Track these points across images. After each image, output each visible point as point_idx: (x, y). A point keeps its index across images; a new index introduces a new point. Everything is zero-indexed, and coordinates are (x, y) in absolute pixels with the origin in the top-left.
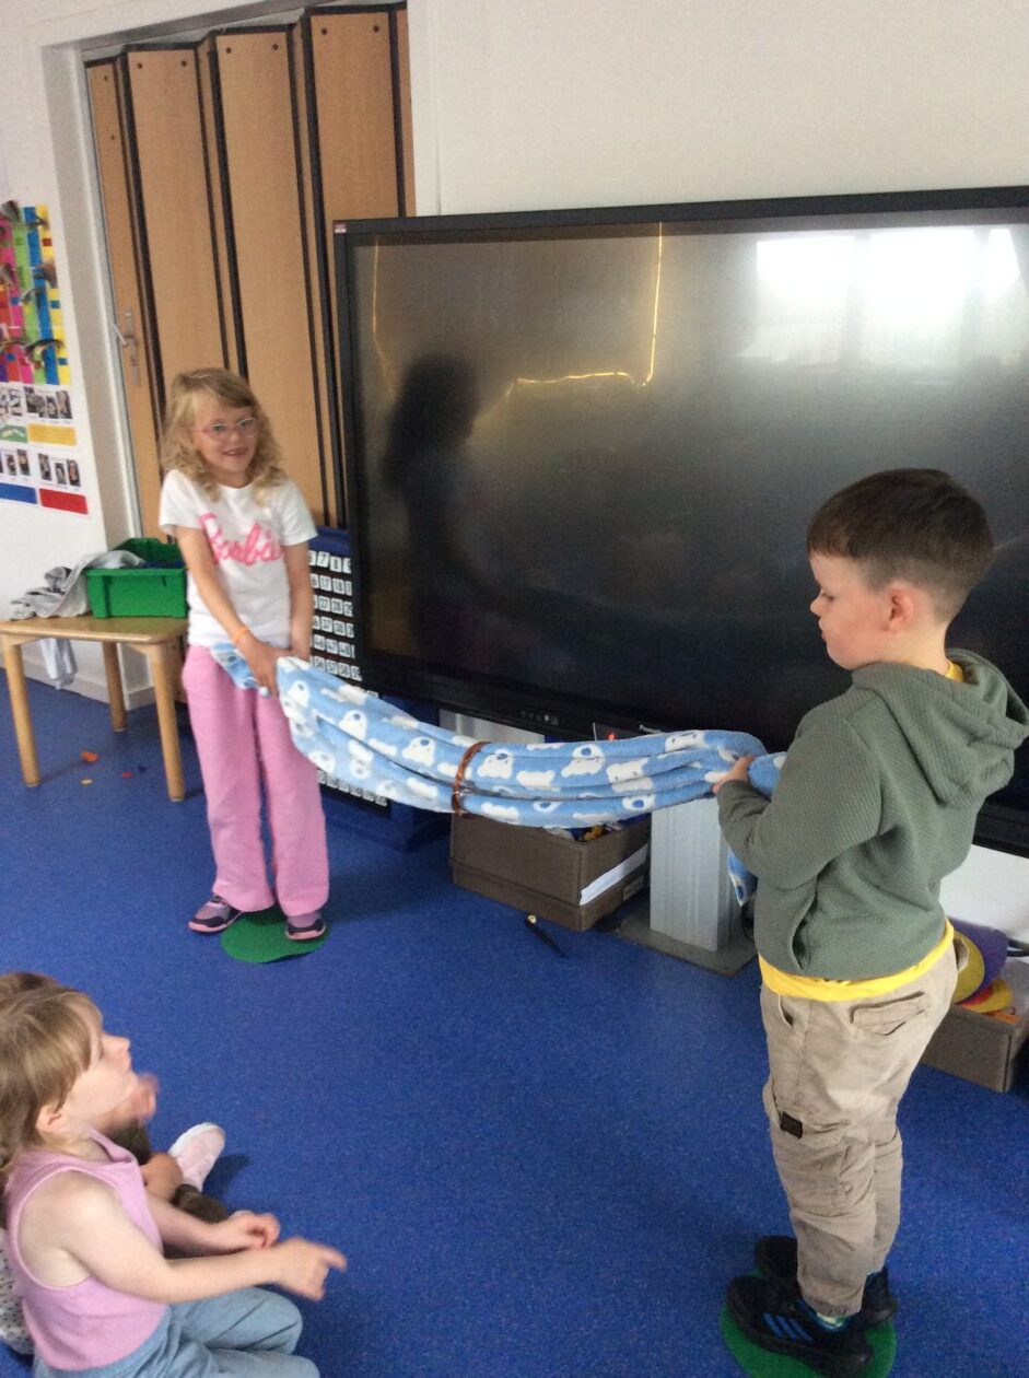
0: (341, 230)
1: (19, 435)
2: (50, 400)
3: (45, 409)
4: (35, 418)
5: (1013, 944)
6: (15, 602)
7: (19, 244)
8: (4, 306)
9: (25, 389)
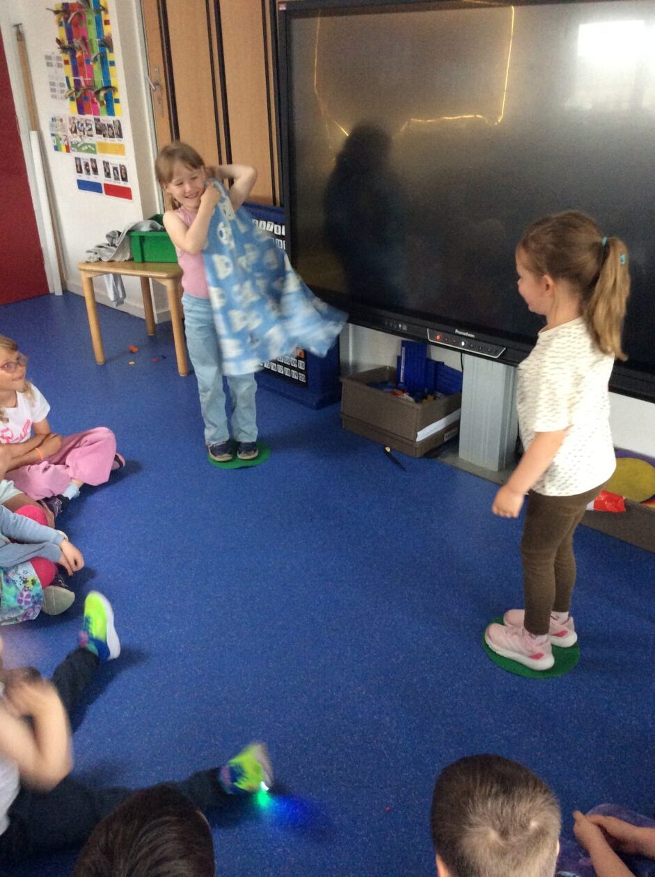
0: (283, 8)
1: (91, 149)
2: (110, 126)
3: (107, 132)
4: (100, 138)
6: (89, 252)
7: (89, 24)
8: (81, 64)
9: (95, 119)
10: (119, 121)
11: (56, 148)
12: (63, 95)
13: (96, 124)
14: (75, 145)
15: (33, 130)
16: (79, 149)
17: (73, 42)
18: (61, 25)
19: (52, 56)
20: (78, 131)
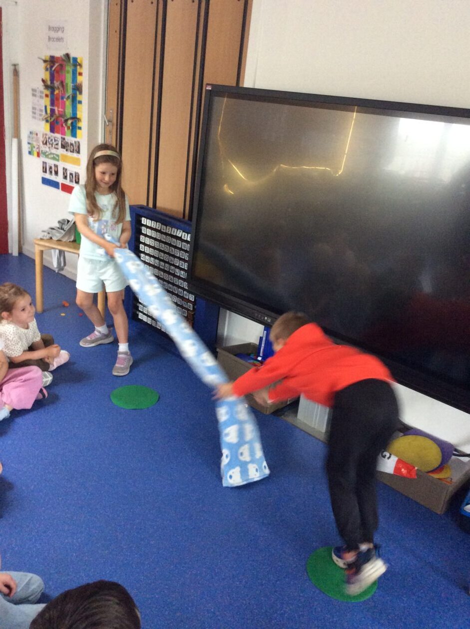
0: (209, 88)
1: (56, 158)
2: (72, 144)
3: (69, 148)
4: (64, 151)
5: (456, 450)
6: (43, 231)
7: (68, 73)
8: (57, 99)
9: (62, 137)
10: (79, 142)
11: (30, 153)
12: (41, 118)
13: (62, 141)
14: (44, 153)
15: (15, 137)
16: (47, 156)
17: (53, 83)
18: (47, 69)
19: (37, 90)
20: (48, 143)
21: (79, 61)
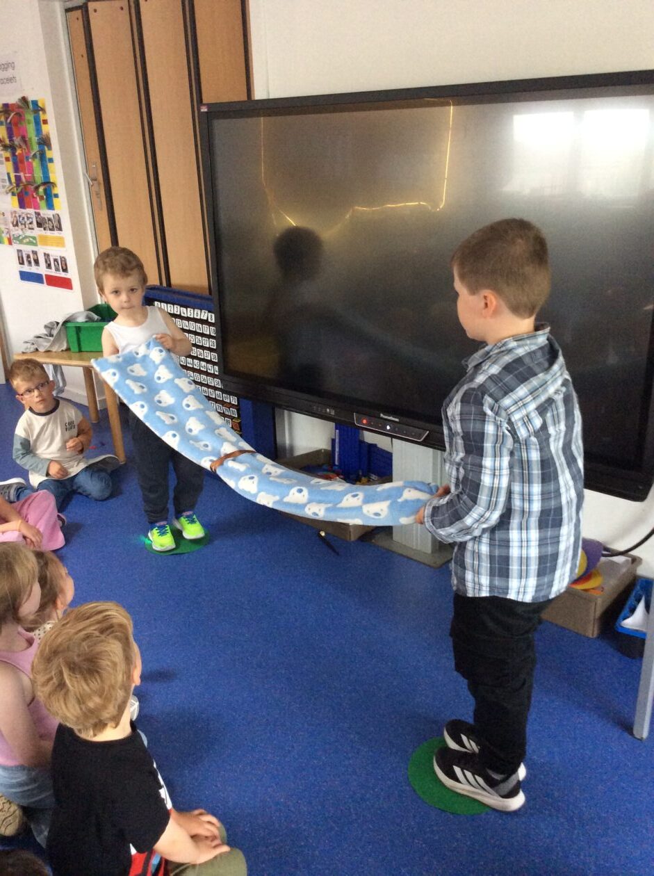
0: (204, 109)
1: (33, 241)
2: (49, 220)
3: (47, 226)
4: (41, 231)
6: (27, 342)
7: (29, 123)
8: (22, 162)
9: (35, 212)
10: (58, 215)
12: (4, 190)
14: (17, 238)
16: (21, 242)
17: (13, 141)
20: (19, 224)
21: (40, 105)
